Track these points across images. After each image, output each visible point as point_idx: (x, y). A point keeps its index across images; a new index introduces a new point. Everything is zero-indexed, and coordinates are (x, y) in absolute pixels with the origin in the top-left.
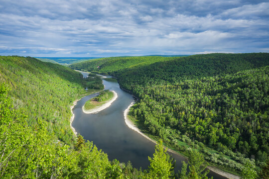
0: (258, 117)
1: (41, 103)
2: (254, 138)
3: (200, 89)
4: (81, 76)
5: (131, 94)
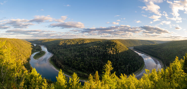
0: (94, 59)
1: (20, 54)
2: (93, 65)
3: (76, 50)
4: (33, 45)
5: (51, 52)
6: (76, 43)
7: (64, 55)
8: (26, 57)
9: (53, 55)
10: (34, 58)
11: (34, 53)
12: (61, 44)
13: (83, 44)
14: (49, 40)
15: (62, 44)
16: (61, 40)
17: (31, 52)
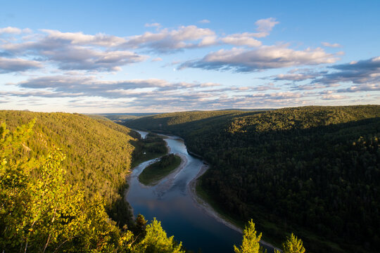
1: (88, 171)
3: (291, 152)
4: (138, 136)
5: (201, 159)
6: (293, 123)
7: (248, 167)
8: (111, 178)
9: (208, 167)
10: (140, 181)
11: (140, 163)
12: (236, 127)
13: (321, 129)
14: (191, 115)
15: (240, 129)
16: (237, 116)
17: (129, 161)
